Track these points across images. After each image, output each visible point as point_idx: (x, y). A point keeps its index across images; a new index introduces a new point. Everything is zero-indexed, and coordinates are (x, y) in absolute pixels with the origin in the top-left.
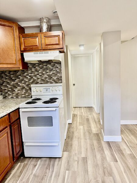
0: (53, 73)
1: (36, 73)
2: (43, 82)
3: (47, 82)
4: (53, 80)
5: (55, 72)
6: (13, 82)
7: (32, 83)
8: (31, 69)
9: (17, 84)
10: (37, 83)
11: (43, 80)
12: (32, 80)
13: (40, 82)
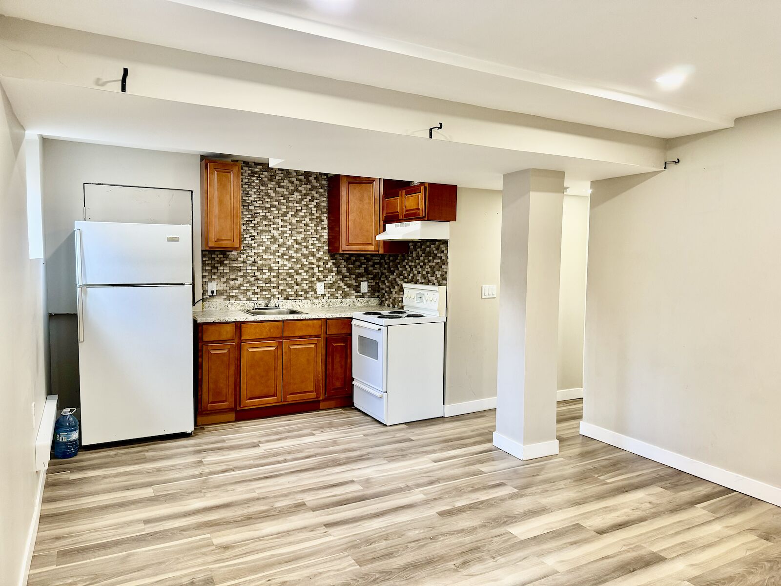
0: (437, 264)
1: (417, 261)
2: (423, 281)
3: (428, 282)
4: (437, 278)
5: (439, 261)
6: (391, 276)
7: (410, 281)
8: (412, 253)
9: (395, 279)
10: (416, 282)
11: (424, 277)
12: (411, 275)
13: (420, 281)
